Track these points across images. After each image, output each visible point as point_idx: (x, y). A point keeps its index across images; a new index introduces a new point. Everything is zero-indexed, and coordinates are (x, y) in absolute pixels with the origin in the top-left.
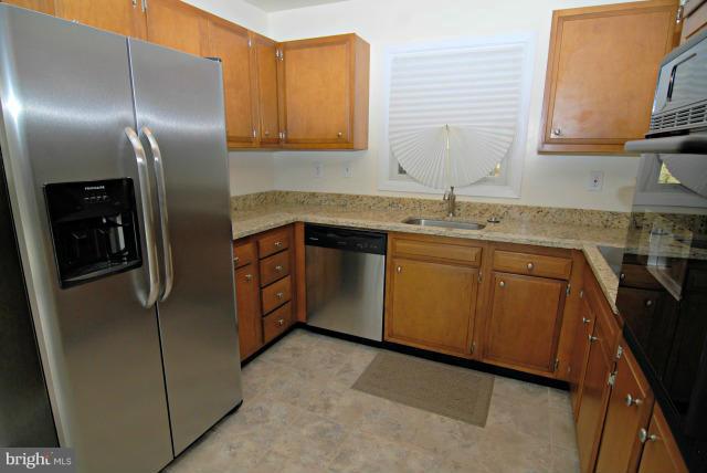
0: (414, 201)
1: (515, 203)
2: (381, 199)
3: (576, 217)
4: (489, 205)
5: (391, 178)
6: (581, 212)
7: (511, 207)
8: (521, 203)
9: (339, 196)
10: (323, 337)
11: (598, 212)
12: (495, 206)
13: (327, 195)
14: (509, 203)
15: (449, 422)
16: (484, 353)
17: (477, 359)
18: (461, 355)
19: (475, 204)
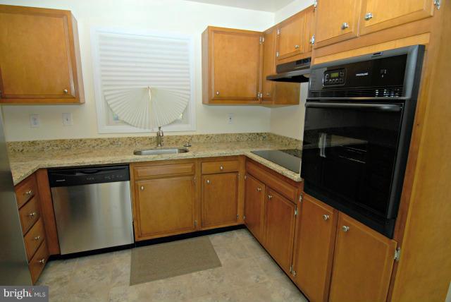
0: (130, 138)
1: (195, 133)
2: (103, 140)
3: (225, 138)
4: (181, 136)
5: (109, 124)
6: (227, 135)
7: (192, 136)
8: (198, 133)
9: (63, 141)
10: (78, 259)
11: (234, 134)
12: (183, 137)
13: (49, 141)
14: (191, 134)
15: (204, 273)
16: (202, 224)
17: (198, 230)
18: (190, 231)
19: (172, 136)
